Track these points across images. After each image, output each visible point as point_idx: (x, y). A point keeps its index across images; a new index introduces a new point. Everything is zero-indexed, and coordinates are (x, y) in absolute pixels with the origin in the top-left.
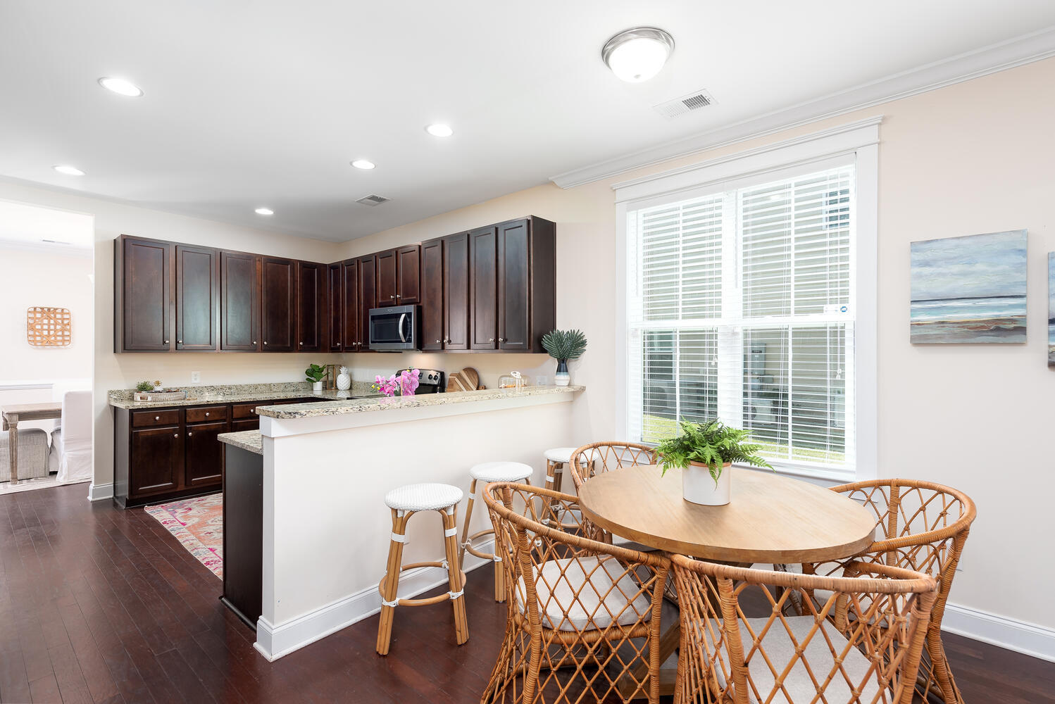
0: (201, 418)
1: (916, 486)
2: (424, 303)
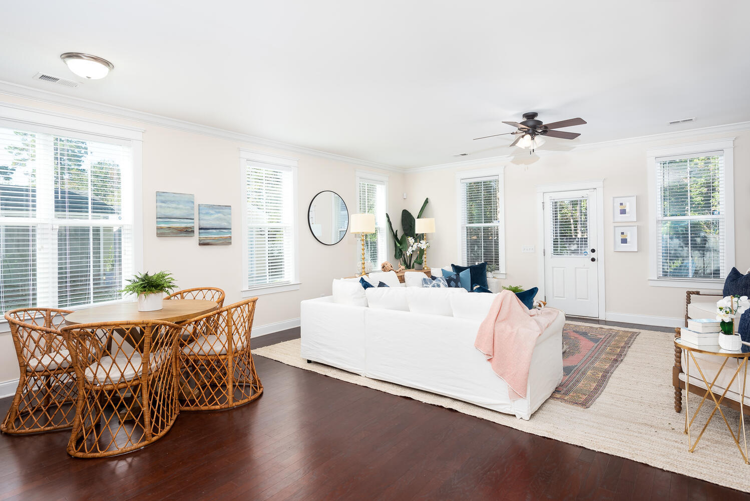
1: (189, 291)
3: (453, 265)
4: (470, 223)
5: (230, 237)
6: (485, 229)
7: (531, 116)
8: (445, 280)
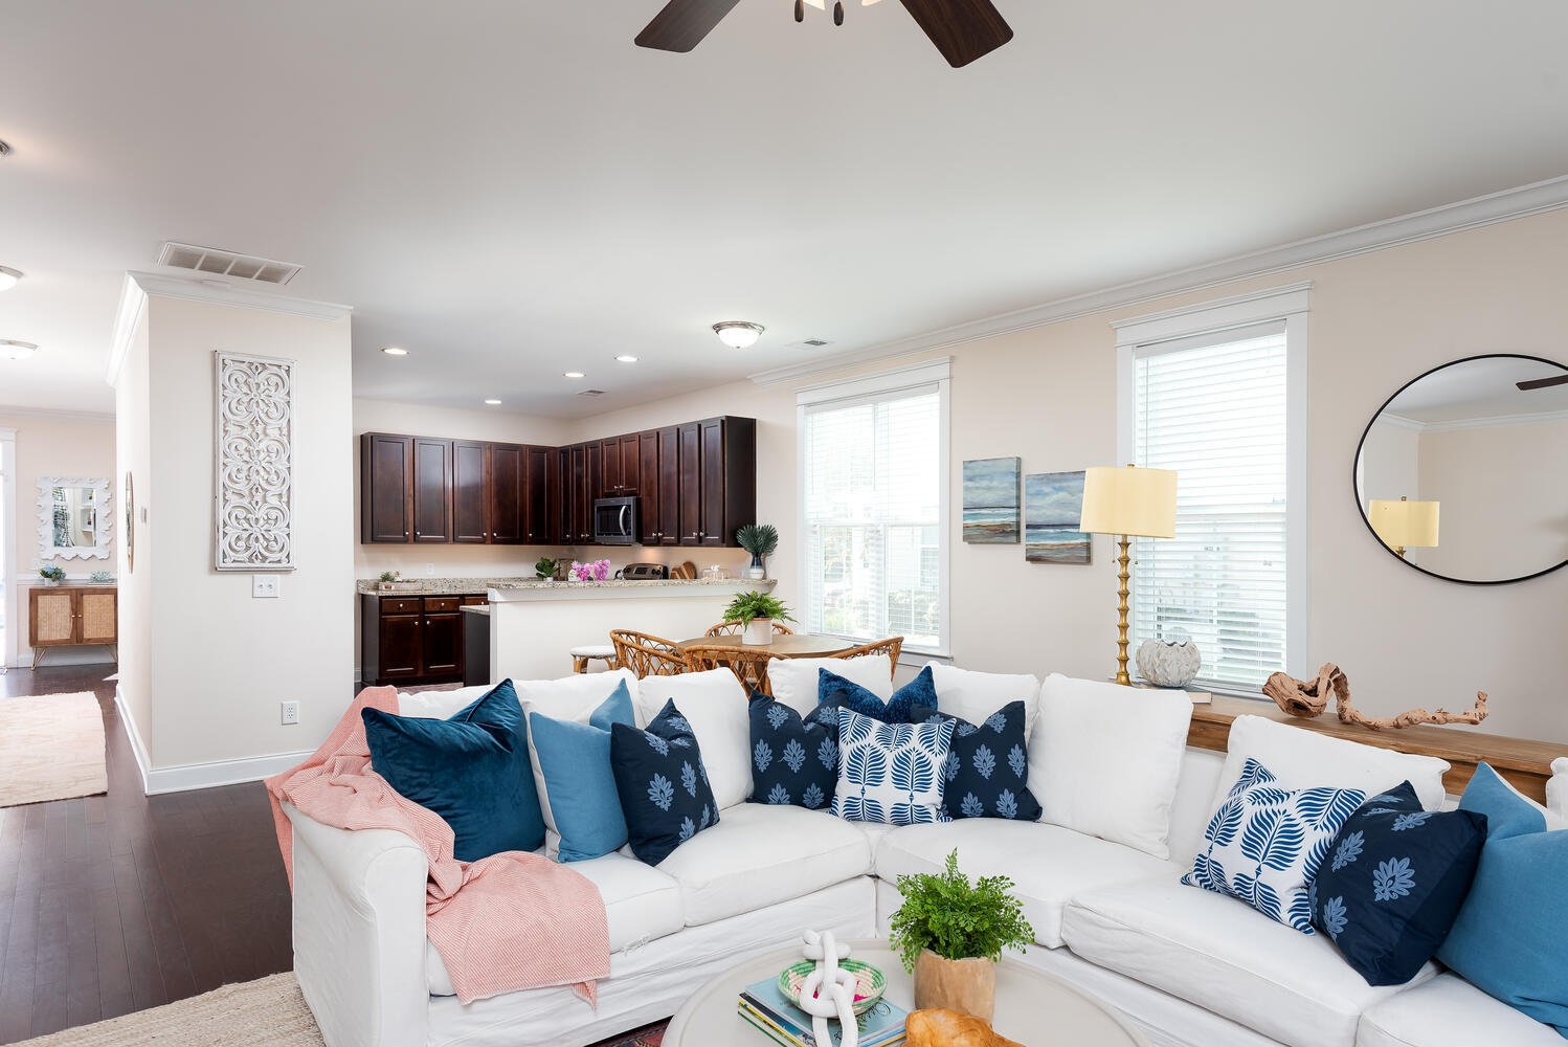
0: (436, 608)
2: (643, 494)
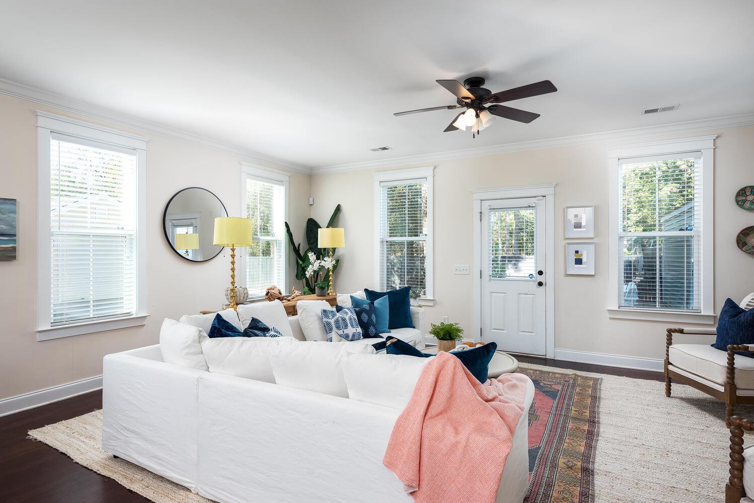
3: (366, 290)
4: (391, 236)
5: (14, 249)
6: (411, 244)
7: (475, 82)
8: (353, 312)
